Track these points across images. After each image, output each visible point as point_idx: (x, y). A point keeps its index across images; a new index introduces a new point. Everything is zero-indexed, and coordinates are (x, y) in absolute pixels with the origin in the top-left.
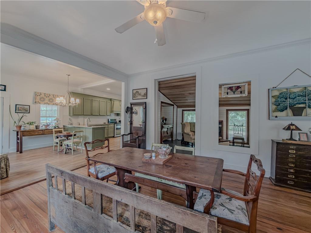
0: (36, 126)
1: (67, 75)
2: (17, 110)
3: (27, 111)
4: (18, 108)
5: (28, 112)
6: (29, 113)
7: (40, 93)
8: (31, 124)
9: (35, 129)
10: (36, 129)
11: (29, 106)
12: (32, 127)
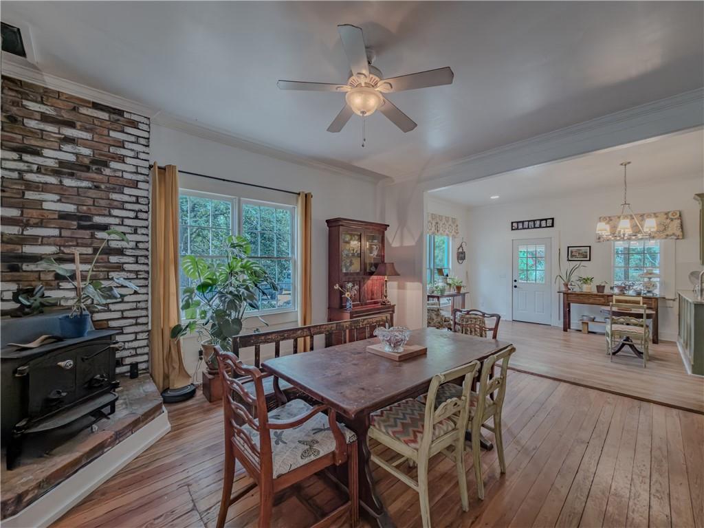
0: (598, 287)
1: (622, 164)
2: (570, 257)
3: (586, 257)
4: (572, 252)
5: (588, 259)
6: (590, 260)
7: (609, 217)
8: (586, 281)
9: (595, 291)
10: (598, 292)
11: (590, 247)
12: (586, 288)
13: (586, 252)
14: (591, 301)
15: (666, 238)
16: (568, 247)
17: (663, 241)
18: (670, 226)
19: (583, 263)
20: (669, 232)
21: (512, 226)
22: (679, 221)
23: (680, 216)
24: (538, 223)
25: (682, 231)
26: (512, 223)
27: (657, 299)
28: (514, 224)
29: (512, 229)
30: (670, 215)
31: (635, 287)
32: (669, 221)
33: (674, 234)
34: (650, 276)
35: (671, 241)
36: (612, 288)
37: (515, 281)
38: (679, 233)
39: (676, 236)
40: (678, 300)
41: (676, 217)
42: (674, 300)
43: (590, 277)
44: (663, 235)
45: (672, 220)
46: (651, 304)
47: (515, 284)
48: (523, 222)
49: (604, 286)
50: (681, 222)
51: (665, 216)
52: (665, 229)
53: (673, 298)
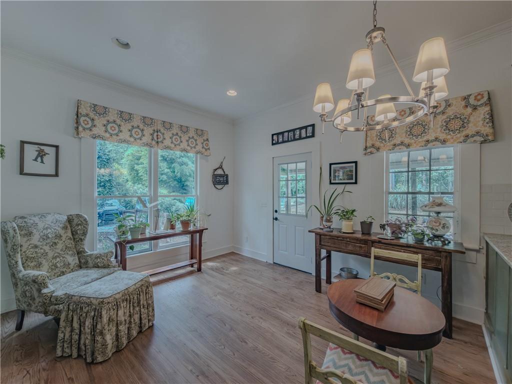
0: (363, 224)
2: (332, 178)
4: (334, 172)
6: (355, 183)
8: (346, 214)
9: (358, 232)
10: (362, 233)
11: (356, 163)
12: (346, 226)
13: (351, 171)
14: (350, 248)
15: (465, 141)
16: (331, 164)
17: (460, 145)
18: (472, 119)
19: (349, 187)
20: (471, 130)
21: (273, 140)
22: (487, 108)
23: (489, 98)
24: (298, 132)
25: (493, 127)
26: (273, 135)
27: (449, 253)
28: (275, 137)
29: (273, 144)
30: (472, 101)
31: (414, 228)
32: (469, 110)
33: (478, 133)
34: (437, 209)
35: (473, 148)
36: (383, 227)
37: (276, 211)
38: (487, 130)
39: (482, 136)
40: (484, 251)
41: (482, 101)
42: (478, 251)
43: (351, 209)
44: (461, 136)
45: (475, 108)
46: (439, 262)
47: (276, 215)
48: (282, 133)
49: (371, 223)
50: (491, 110)
51: (463, 103)
52: (463, 126)
53: (477, 247)
